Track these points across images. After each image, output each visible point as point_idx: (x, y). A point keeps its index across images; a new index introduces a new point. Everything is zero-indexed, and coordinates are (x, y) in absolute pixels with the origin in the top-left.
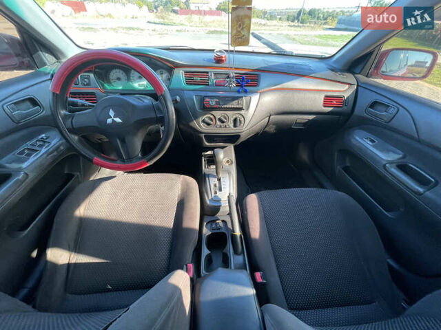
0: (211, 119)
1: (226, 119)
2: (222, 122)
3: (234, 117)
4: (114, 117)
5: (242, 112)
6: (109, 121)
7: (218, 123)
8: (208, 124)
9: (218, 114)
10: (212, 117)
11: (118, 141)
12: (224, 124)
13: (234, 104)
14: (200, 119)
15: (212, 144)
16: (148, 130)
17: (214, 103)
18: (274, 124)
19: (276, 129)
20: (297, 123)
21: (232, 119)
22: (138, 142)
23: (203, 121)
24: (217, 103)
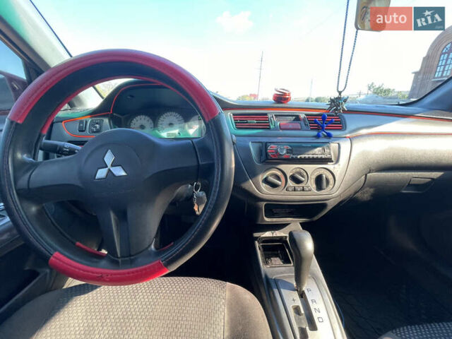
0: (278, 178)
1: (303, 176)
2: (297, 181)
3: (317, 174)
4: (112, 166)
5: (330, 166)
6: (101, 173)
7: (291, 183)
8: (274, 186)
9: (289, 169)
10: (279, 173)
11: (112, 215)
12: (300, 185)
13: (317, 152)
14: (261, 178)
15: (274, 220)
16: (175, 195)
17: (285, 152)
18: (371, 187)
19: (373, 195)
20: (410, 185)
21: (314, 177)
22: (152, 218)
23: (266, 181)
24: (289, 151)
